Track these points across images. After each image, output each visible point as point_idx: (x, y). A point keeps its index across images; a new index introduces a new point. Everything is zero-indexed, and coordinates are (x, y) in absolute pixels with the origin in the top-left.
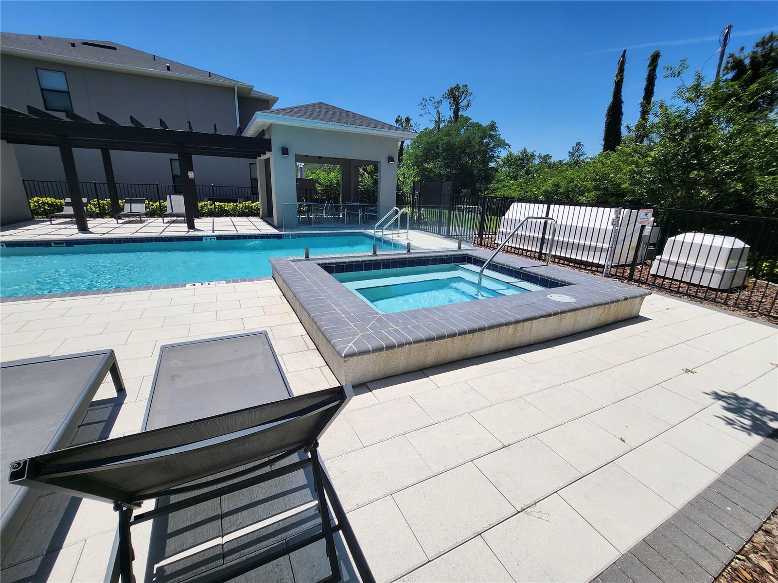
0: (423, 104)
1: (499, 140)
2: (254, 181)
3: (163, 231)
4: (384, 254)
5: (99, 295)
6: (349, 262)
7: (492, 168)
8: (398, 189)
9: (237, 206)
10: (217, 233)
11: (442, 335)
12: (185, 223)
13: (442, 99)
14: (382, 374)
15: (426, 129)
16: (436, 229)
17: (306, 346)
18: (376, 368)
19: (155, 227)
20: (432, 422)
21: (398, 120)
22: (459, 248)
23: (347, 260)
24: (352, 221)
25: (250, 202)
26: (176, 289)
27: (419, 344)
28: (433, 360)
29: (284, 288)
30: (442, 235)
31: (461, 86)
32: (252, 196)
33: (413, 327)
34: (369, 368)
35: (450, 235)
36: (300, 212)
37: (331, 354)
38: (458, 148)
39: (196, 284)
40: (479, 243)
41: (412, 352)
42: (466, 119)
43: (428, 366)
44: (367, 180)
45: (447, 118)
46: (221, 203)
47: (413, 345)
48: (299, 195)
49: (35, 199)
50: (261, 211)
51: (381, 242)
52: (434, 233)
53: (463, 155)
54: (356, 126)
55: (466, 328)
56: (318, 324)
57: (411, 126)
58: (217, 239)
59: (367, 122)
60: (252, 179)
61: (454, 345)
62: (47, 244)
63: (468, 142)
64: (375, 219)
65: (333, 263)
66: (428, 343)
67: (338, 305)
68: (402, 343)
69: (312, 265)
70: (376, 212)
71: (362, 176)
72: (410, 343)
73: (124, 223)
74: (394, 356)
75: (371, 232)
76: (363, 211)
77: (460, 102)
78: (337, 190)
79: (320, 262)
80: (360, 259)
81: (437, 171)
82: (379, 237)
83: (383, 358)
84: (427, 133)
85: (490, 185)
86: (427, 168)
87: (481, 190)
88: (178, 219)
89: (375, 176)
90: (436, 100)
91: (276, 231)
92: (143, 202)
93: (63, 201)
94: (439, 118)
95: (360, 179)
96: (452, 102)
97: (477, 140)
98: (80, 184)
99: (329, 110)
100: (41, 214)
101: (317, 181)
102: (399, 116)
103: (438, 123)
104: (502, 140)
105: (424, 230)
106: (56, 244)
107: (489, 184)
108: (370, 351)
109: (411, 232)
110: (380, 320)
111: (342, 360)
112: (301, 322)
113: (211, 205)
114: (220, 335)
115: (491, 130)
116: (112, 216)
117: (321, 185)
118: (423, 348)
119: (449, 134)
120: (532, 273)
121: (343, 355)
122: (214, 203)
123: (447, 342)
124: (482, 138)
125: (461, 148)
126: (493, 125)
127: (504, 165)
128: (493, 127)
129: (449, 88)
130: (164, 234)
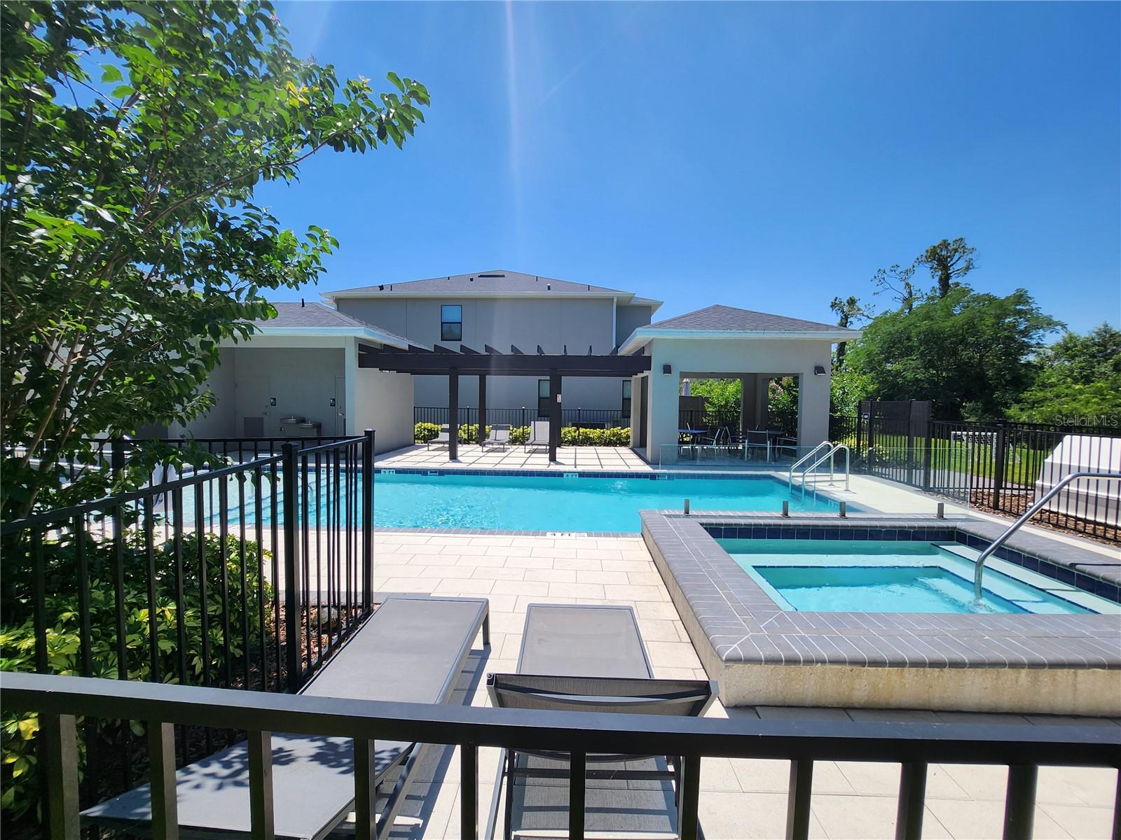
0: (880, 277)
1: (1038, 317)
2: (626, 401)
3: (524, 464)
4: (802, 515)
5: (468, 536)
6: (744, 525)
7: (1029, 364)
8: (833, 409)
9: (604, 433)
10: (580, 469)
11: (878, 659)
12: (546, 453)
13: (916, 264)
14: (779, 699)
15: (886, 313)
16: (903, 473)
17: (677, 635)
18: (771, 689)
19: (517, 458)
20: (851, 791)
21: (836, 304)
22: (941, 515)
23: (742, 521)
24: (757, 457)
25: (620, 428)
26: (537, 537)
27: (839, 667)
28: (866, 698)
29: (655, 552)
30: (915, 486)
31: (951, 241)
32: (623, 419)
33: (831, 638)
34: (759, 685)
35: (932, 486)
36: (682, 442)
37: (708, 654)
38: (950, 337)
39: (556, 533)
40: (991, 504)
41: (827, 676)
42: (964, 291)
43: (857, 706)
44: (782, 396)
45: (927, 290)
46: (586, 428)
47: (828, 666)
48: (682, 417)
49: (419, 424)
50: (631, 440)
51: (801, 492)
52: (900, 482)
53: (960, 347)
54: (765, 331)
55: (925, 656)
56: (695, 610)
57: (859, 310)
58: (579, 476)
59: (781, 324)
60: (624, 399)
61: (903, 680)
62: (424, 472)
63: (971, 326)
64: (794, 455)
65: (722, 525)
66: (855, 668)
67: (723, 587)
68: (810, 658)
69: (694, 525)
70: (795, 444)
71: (774, 391)
72: (823, 662)
73: (488, 451)
74: (799, 676)
75: (784, 475)
76: (774, 443)
77: (952, 265)
78: (737, 412)
79: (704, 521)
80: (762, 522)
81: (909, 375)
82: (797, 484)
83: (782, 676)
84: (887, 319)
85: (1026, 395)
86: (889, 371)
87: (1006, 403)
88: (540, 447)
89: (795, 391)
90: (902, 269)
91: (647, 469)
92: (507, 428)
93: (440, 427)
94: (910, 293)
95: (770, 395)
96: (935, 266)
97: (989, 321)
98: (459, 410)
99: (727, 315)
100: (421, 439)
101: (706, 399)
102: (837, 298)
103: (908, 301)
104: (1046, 317)
105: (880, 475)
106: (431, 472)
107: (1023, 393)
108: (762, 661)
109: (854, 478)
110: (781, 619)
111: (723, 665)
112: (673, 602)
113: (575, 432)
114: (580, 603)
115: (1019, 303)
116: (477, 443)
117: (713, 404)
118: (847, 674)
119: (930, 317)
120: (1098, 577)
121: (724, 658)
122: (578, 429)
123: (889, 672)
124: (999, 317)
125: (954, 336)
126: (1021, 296)
127: (1057, 357)
128: (1021, 297)
129: (928, 247)
130: (526, 468)
